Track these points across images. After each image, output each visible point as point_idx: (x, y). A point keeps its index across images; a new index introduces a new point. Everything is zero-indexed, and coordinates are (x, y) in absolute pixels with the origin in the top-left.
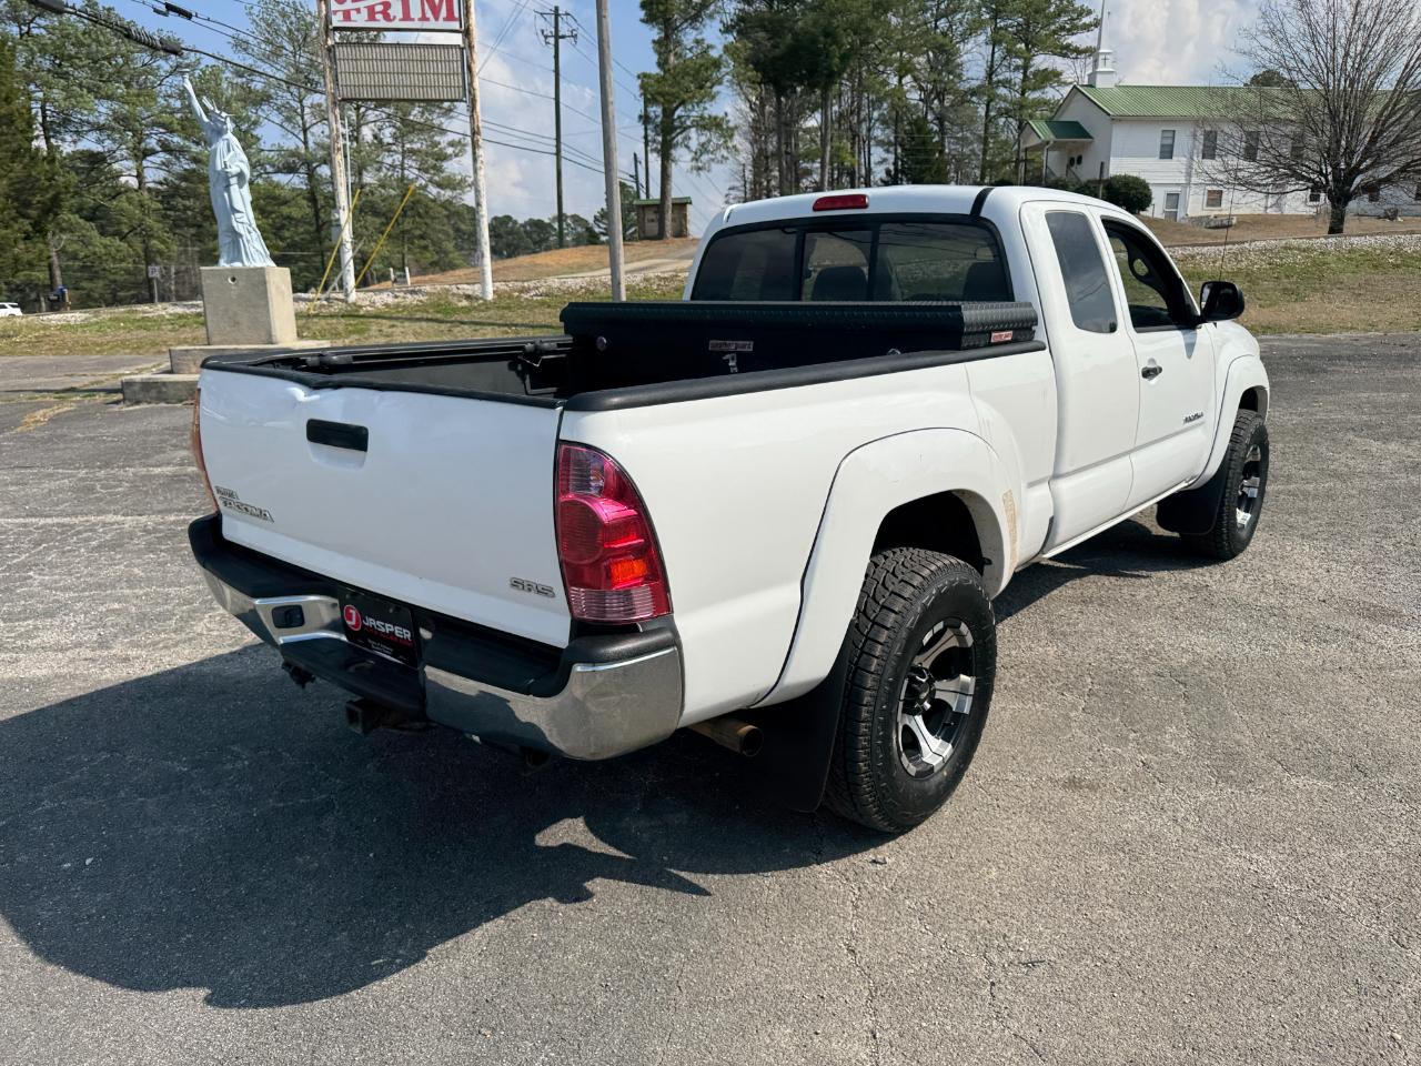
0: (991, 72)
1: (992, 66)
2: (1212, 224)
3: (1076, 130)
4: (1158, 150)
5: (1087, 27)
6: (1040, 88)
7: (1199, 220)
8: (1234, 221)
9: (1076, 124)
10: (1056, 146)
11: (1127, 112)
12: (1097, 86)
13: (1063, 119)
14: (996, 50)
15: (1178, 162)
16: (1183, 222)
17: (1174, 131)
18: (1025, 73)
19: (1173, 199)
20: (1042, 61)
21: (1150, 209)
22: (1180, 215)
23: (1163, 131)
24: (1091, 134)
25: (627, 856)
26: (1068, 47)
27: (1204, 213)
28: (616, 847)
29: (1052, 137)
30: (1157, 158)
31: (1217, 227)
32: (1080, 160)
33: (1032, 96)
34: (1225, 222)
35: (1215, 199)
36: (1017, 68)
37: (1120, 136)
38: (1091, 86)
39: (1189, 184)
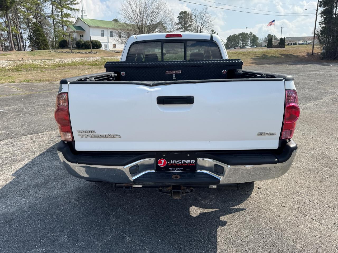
0: (53, 12)
1: (53, 11)
2: (115, 52)
3: (80, 28)
4: (101, 34)
5: (75, 4)
6: (67, 17)
7: (112, 51)
8: (120, 51)
9: (80, 27)
10: (77, 32)
11: (92, 25)
12: (84, 18)
13: (76, 26)
14: (53, 7)
15: (105, 37)
16: (109, 51)
17: (103, 30)
18: (62, 13)
19: (106, 46)
20: (65, 11)
21: (102, 48)
22: (108, 50)
23: (101, 30)
24: (84, 29)
25: (218, 210)
26: (71, 8)
27: (113, 49)
28: (215, 209)
29: (75, 30)
30: (101, 36)
31: (117, 53)
32: (83, 36)
33: (65, 19)
34: (118, 52)
35: (114, 46)
36: (59, 12)
37: (91, 30)
38: (82, 18)
39: (108, 43)
